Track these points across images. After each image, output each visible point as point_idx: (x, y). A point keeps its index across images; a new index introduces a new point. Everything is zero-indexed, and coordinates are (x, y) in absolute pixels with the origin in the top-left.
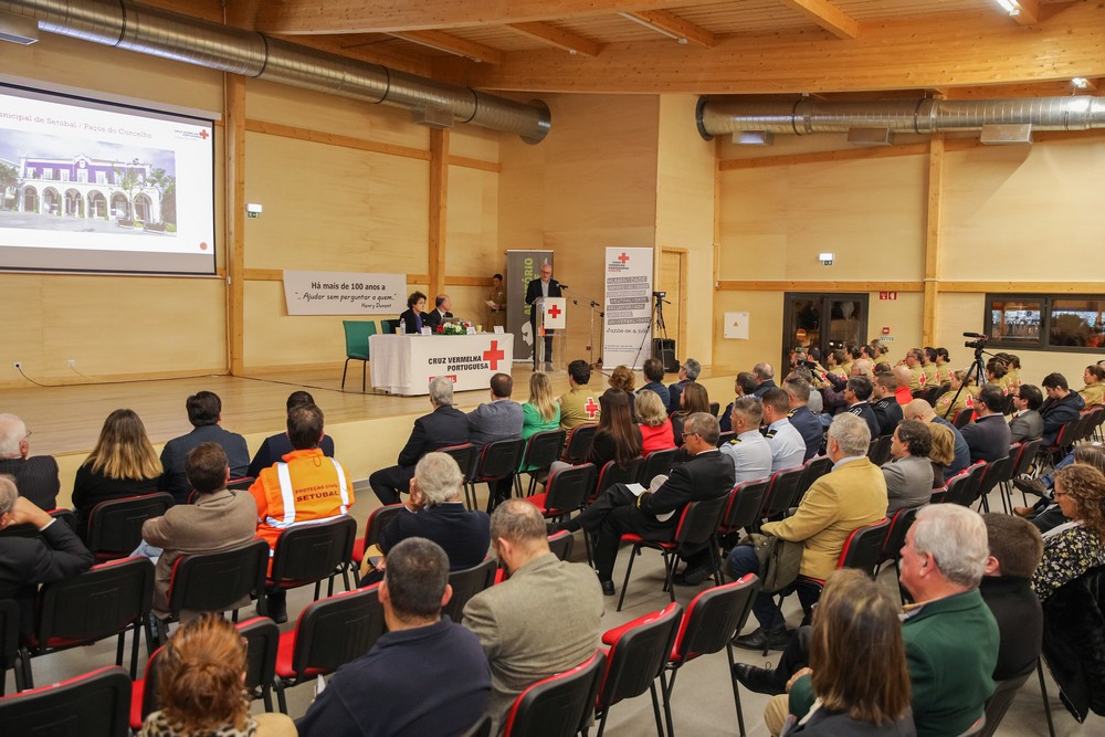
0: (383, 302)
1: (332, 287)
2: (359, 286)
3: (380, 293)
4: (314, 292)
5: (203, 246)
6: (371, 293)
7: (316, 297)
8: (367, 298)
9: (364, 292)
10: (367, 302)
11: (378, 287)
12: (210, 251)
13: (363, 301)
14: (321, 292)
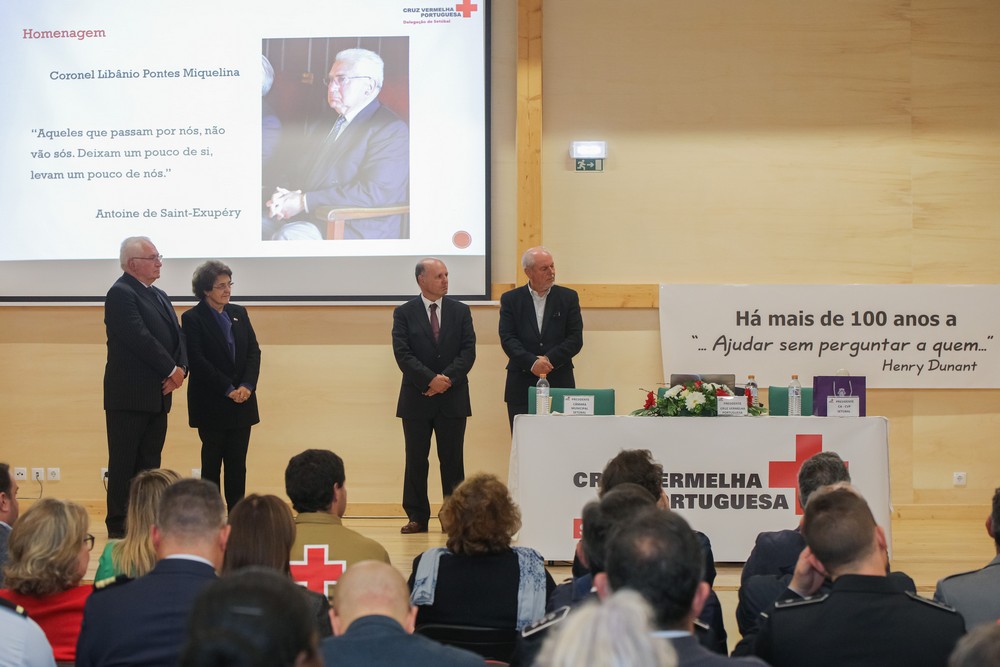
0: (947, 358)
1: (794, 320)
2: (876, 318)
3: (943, 334)
4: (741, 334)
5: (462, 239)
6: (913, 334)
7: (750, 345)
8: (899, 346)
9: (891, 332)
10: (899, 357)
11: (934, 320)
12: (477, 248)
13: (888, 354)
14: (763, 333)
